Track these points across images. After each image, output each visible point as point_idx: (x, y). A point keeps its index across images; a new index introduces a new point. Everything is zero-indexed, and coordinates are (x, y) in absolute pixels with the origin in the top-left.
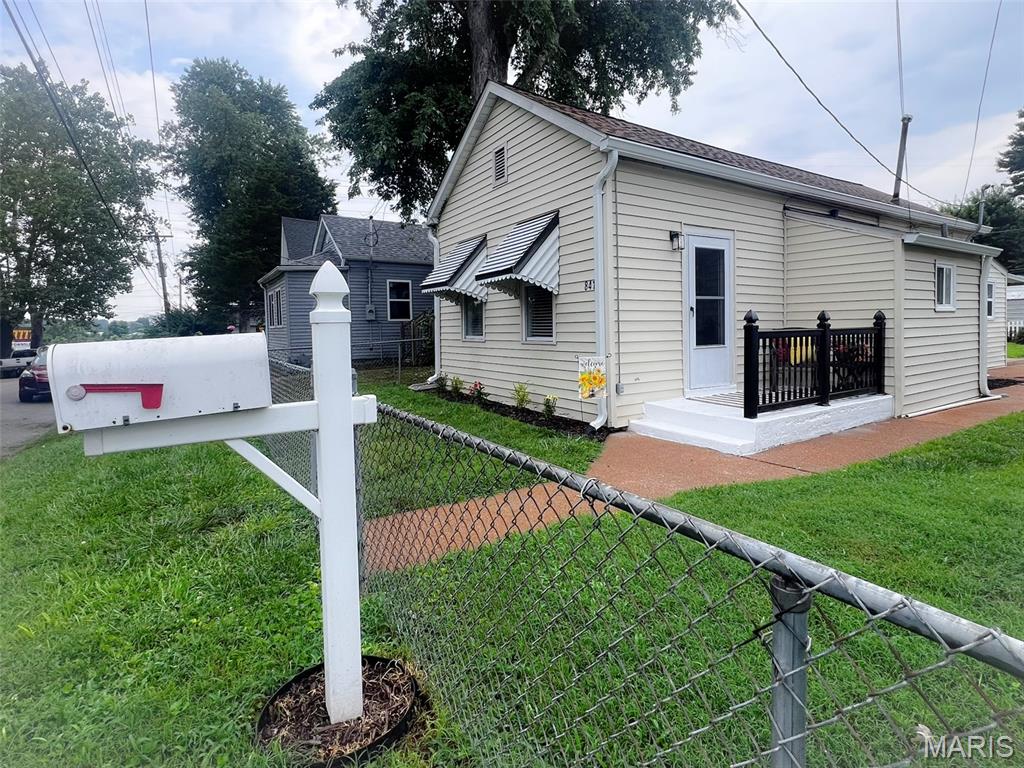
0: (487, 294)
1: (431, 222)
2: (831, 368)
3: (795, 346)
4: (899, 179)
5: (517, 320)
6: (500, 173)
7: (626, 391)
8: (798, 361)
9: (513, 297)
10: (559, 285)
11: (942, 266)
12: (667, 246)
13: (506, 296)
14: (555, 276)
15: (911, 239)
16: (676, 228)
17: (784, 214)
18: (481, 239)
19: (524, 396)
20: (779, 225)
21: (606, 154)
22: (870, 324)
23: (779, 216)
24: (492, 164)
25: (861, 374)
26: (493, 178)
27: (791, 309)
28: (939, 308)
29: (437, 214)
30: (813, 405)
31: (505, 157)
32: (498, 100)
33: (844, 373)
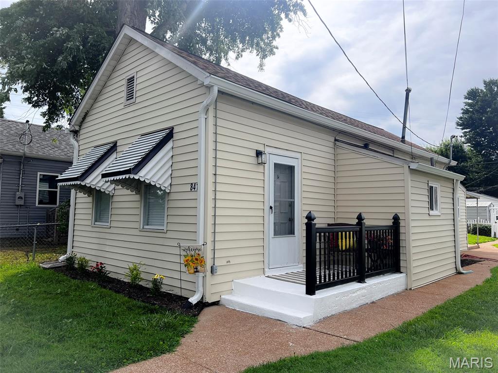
0: (114, 189)
1: (73, 129)
2: (366, 254)
3: (342, 239)
4: (404, 127)
5: (136, 212)
6: (130, 96)
7: (219, 271)
8: (344, 248)
9: (134, 193)
10: (171, 185)
11: (432, 185)
12: (253, 160)
13: (129, 192)
14: (168, 178)
15: (414, 166)
16: (261, 148)
17: (335, 144)
18: (112, 145)
19: (137, 275)
20: (332, 151)
21: (209, 88)
22: (390, 223)
23: (331, 145)
24: (124, 88)
25: (385, 258)
26: (125, 98)
27: (340, 209)
28: (432, 213)
29: (78, 123)
30: (354, 282)
31: (135, 84)
32: (131, 41)
33: (374, 258)
